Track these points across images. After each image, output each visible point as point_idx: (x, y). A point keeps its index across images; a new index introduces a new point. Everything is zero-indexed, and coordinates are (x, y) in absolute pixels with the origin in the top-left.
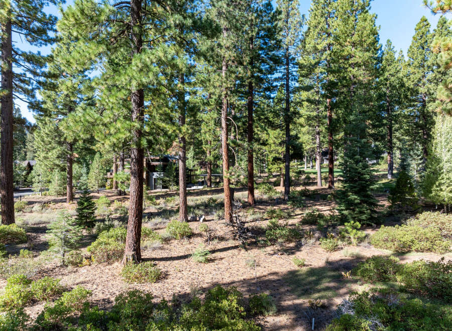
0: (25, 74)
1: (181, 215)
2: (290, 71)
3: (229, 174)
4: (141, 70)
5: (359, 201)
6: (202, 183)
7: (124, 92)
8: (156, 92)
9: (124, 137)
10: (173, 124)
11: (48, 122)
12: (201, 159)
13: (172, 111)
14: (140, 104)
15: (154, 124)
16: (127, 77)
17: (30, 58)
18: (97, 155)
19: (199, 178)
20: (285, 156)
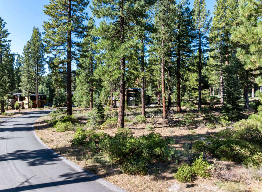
0: (75, 51)
1: (143, 114)
2: (201, 41)
3: (165, 95)
4: (124, 50)
5: (231, 108)
6: (156, 103)
7: (118, 59)
8: (130, 58)
9: (118, 76)
10: (137, 71)
11: (82, 72)
12: (156, 91)
13: (136, 65)
14: (124, 63)
15: (129, 71)
16: (119, 53)
17: (78, 45)
18: (104, 88)
19: (154, 101)
20: (199, 87)
